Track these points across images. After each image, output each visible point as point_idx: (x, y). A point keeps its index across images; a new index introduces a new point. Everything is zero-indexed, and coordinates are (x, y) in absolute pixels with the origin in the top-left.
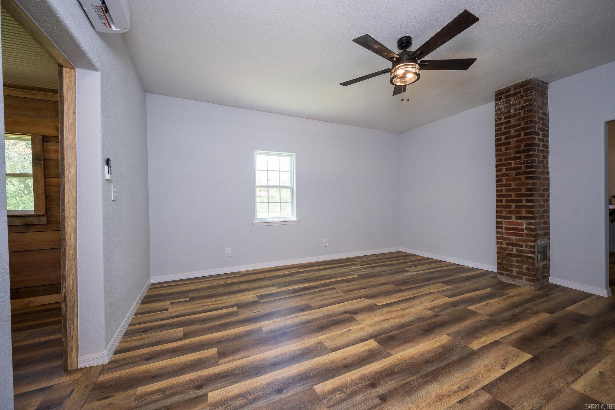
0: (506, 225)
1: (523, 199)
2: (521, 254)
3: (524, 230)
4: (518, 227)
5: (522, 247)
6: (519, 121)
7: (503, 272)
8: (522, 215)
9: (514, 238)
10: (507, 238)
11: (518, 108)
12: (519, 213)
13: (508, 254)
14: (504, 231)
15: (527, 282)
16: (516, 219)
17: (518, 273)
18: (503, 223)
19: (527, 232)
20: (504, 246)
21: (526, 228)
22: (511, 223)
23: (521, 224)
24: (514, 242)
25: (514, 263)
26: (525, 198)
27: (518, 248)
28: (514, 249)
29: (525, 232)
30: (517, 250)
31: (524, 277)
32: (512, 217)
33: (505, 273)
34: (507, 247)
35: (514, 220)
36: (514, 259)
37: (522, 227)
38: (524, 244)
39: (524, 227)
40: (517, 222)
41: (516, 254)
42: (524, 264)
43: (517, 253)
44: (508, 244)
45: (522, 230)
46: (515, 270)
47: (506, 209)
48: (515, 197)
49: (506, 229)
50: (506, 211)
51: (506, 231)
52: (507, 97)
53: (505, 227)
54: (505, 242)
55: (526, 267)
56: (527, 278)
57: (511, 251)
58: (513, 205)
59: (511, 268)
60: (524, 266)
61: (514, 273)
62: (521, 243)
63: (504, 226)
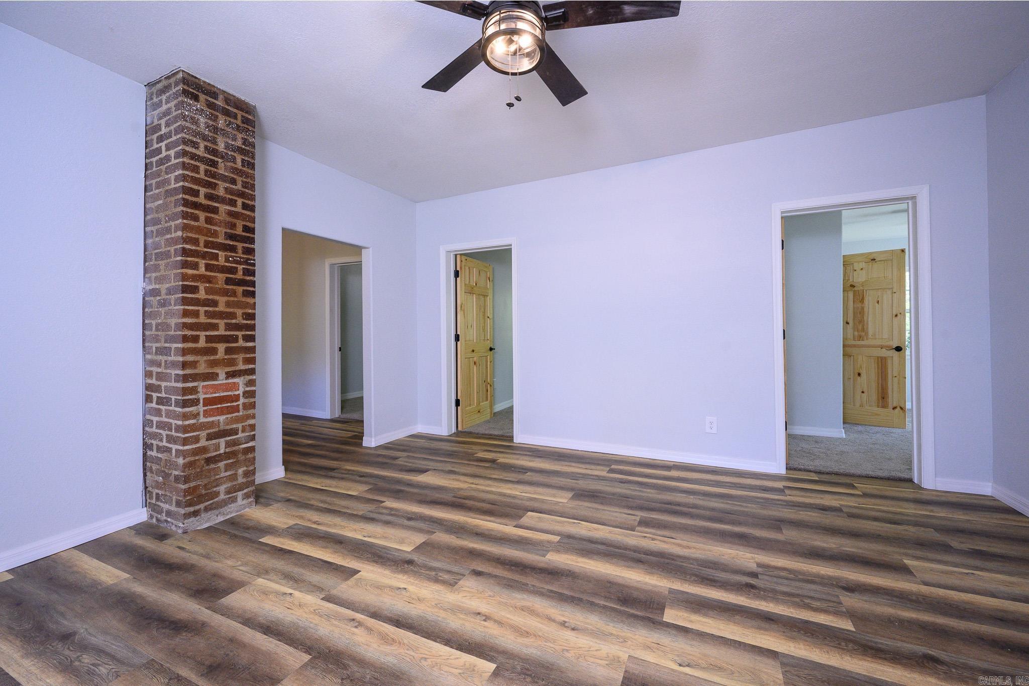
0: (206, 394)
1: (240, 334)
2: (234, 448)
3: (241, 398)
4: (230, 393)
5: (237, 434)
6: (233, 173)
7: (197, 508)
8: (237, 368)
9: (222, 418)
10: (208, 422)
11: (232, 145)
12: (232, 363)
13: (209, 461)
14: (201, 408)
15: (245, 502)
16: (227, 378)
17: (228, 492)
18: (200, 389)
19: (246, 401)
20: (203, 443)
21: (245, 393)
22: (216, 388)
23: (235, 386)
24: (222, 428)
25: (223, 475)
26: (243, 333)
27: (229, 438)
28: (222, 442)
29: (242, 400)
30: (228, 444)
31: (240, 494)
32: (217, 374)
33: (202, 506)
34: (207, 443)
35: (222, 380)
36: (221, 464)
37: (237, 393)
38: (240, 426)
39: (240, 392)
40: (229, 384)
41: (225, 453)
42: (240, 467)
43: (227, 450)
44: (210, 437)
45: (237, 398)
46: (222, 488)
47: (205, 358)
48: (226, 330)
49: (208, 402)
50: (206, 361)
51: (205, 408)
52: (211, 106)
53: (204, 399)
54: (203, 434)
55: (244, 471)
56: (245, 493)
57: (216, 451)
58: (221, 347)
59: (215, 489)
60: (240, 471)
61: (222, 496)
62: (234, 426)
63: (202, 396)
